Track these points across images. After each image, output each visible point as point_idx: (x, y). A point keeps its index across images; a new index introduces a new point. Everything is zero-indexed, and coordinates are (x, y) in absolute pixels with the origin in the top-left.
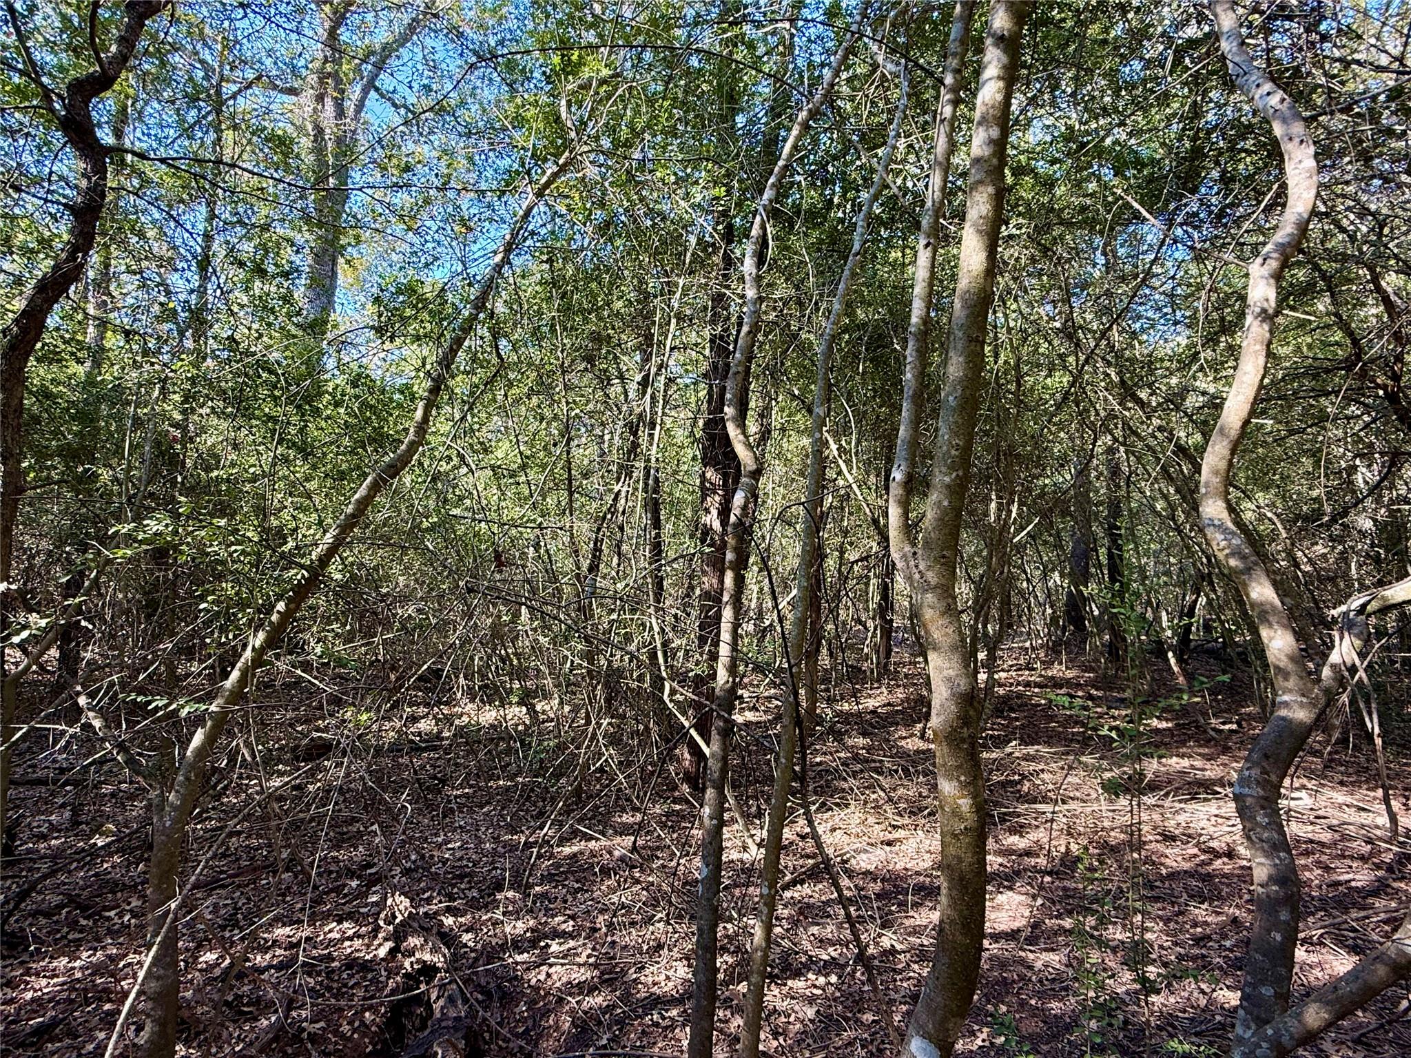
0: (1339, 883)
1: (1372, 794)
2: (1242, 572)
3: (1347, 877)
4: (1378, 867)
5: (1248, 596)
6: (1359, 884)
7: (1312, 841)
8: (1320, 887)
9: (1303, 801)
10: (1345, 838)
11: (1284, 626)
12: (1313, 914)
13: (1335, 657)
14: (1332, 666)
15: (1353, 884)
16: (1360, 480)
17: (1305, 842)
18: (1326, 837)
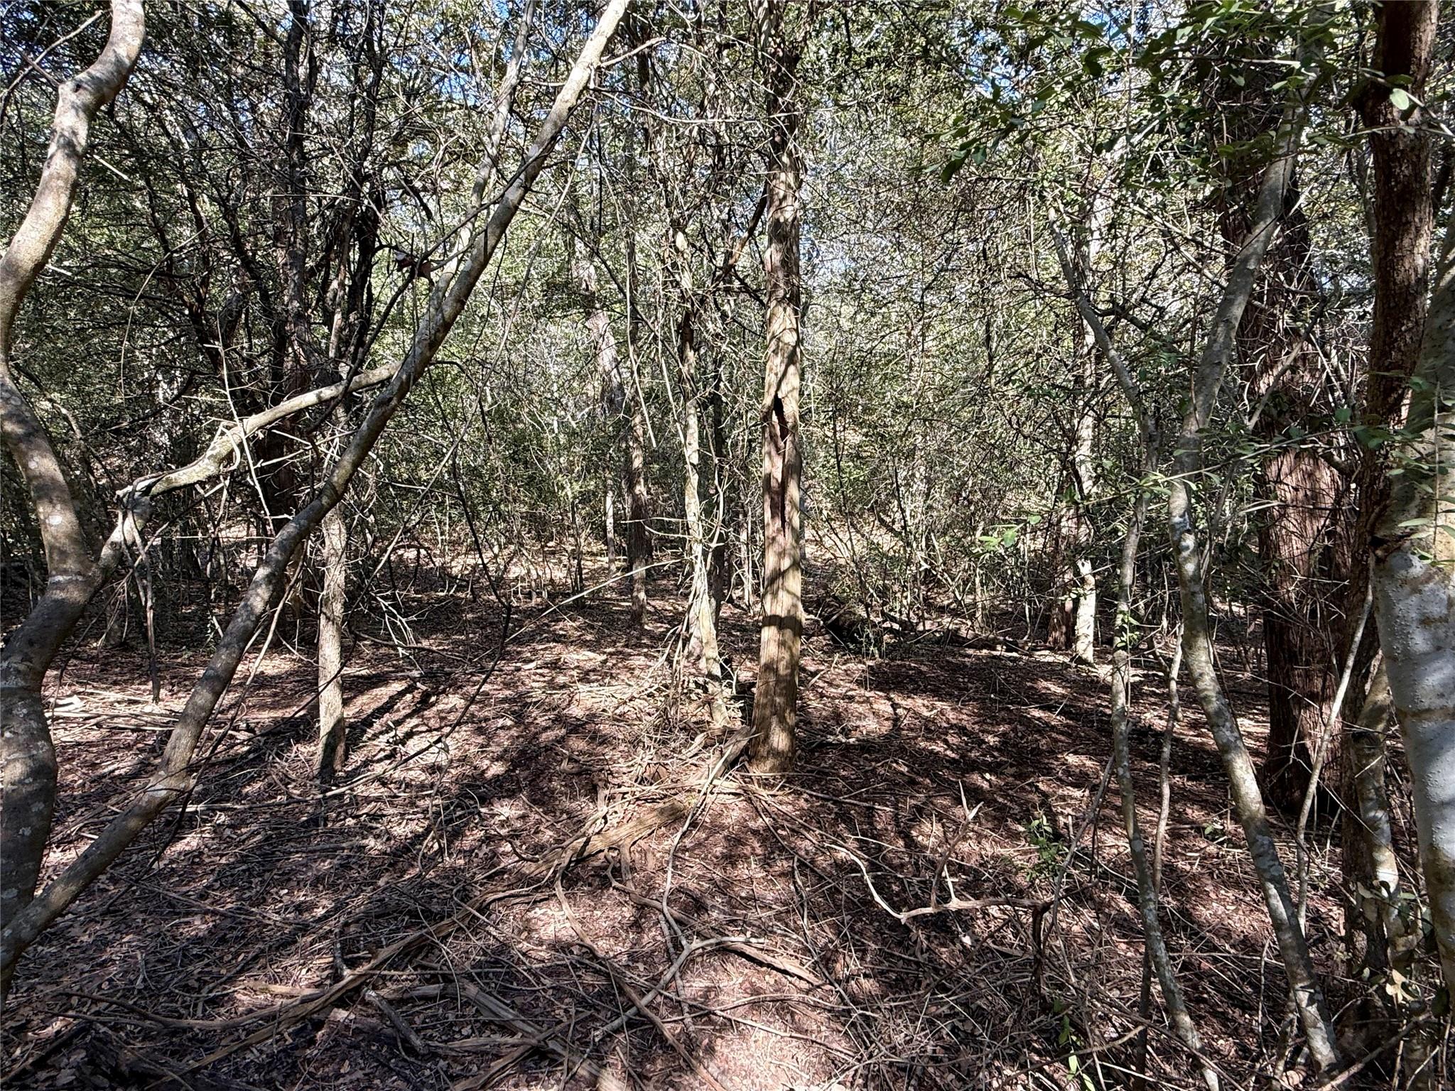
0: (104, 776)
1: (143, 687)
2: (20, 439)
3: (111, 768)
4: (141, 751)
5: (26, 467)
6: (122, 771)
7: (79, 744)
8: (83, 785)
9: (73, 706)
10: (115, 730)
11: (63, 502)
12: (73, 813)
13: (116, 536)
14: (112, 543)
15: (117, 773)
16: (161, 396)
17: (72, 747)
18: (95, 735)
